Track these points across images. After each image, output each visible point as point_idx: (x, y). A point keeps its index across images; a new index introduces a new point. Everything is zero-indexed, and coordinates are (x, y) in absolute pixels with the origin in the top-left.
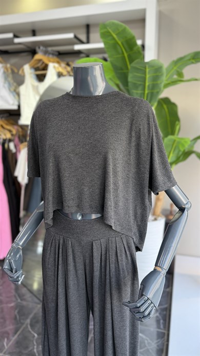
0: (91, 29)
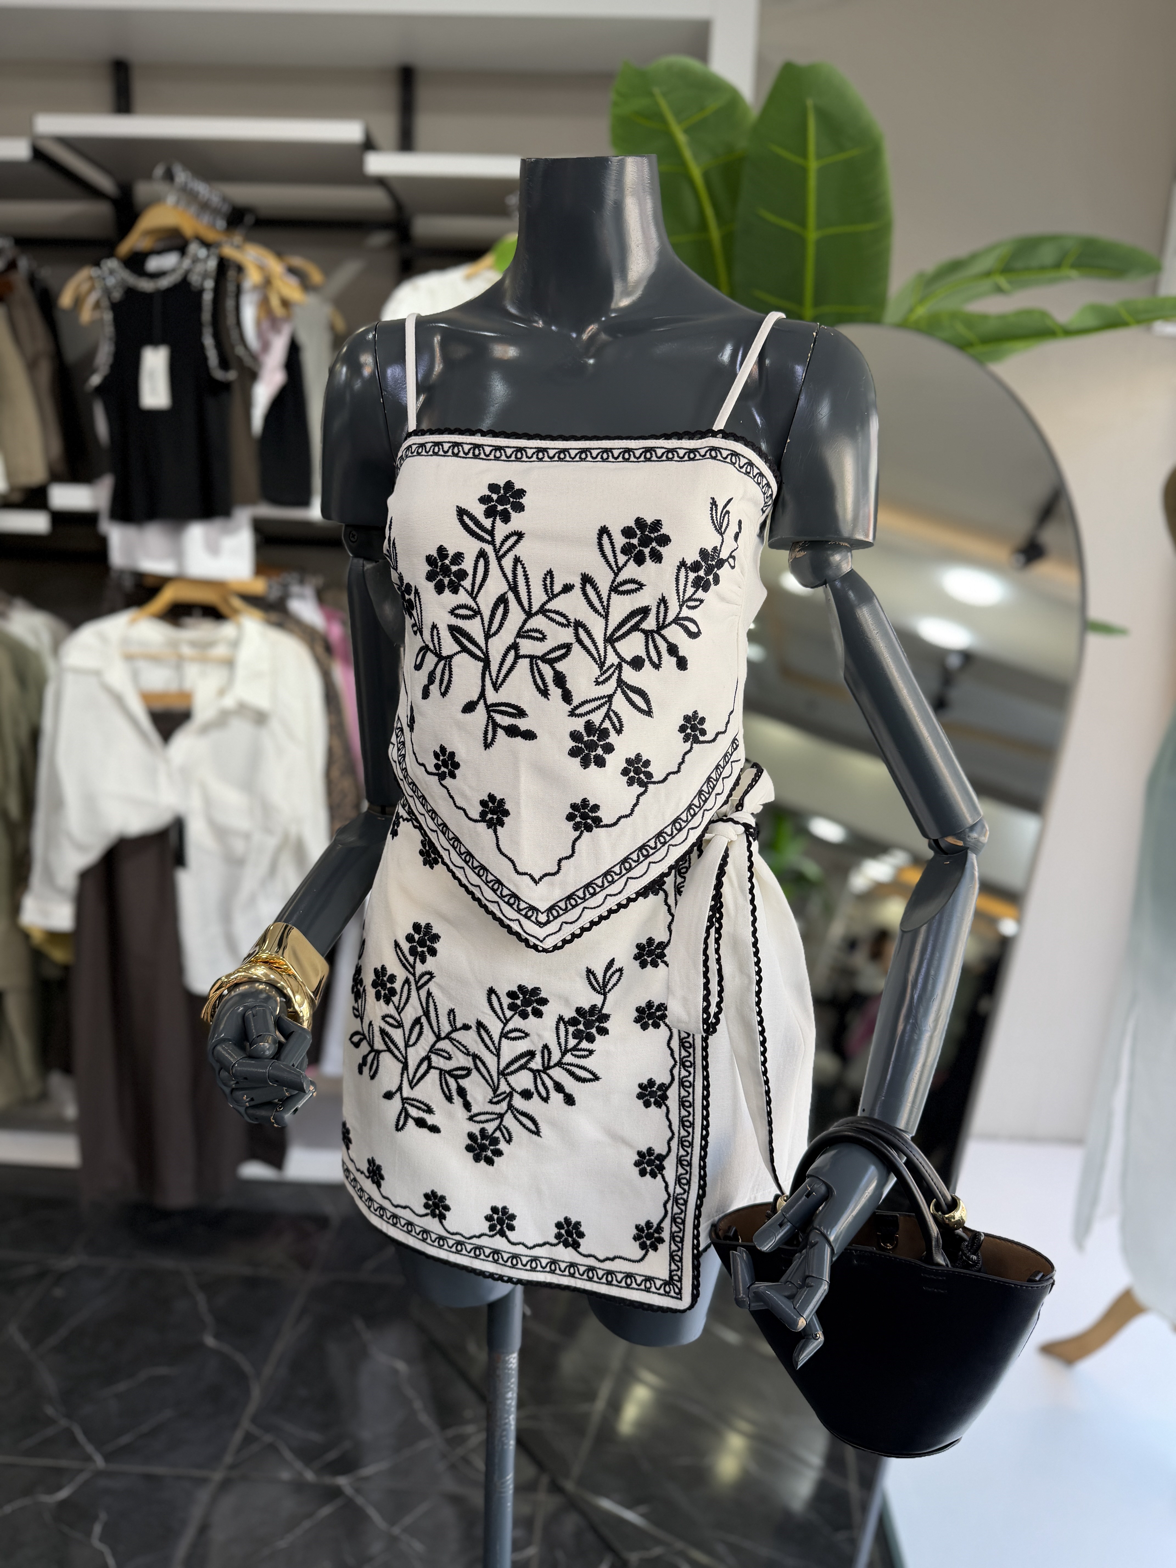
0: (424, 94)
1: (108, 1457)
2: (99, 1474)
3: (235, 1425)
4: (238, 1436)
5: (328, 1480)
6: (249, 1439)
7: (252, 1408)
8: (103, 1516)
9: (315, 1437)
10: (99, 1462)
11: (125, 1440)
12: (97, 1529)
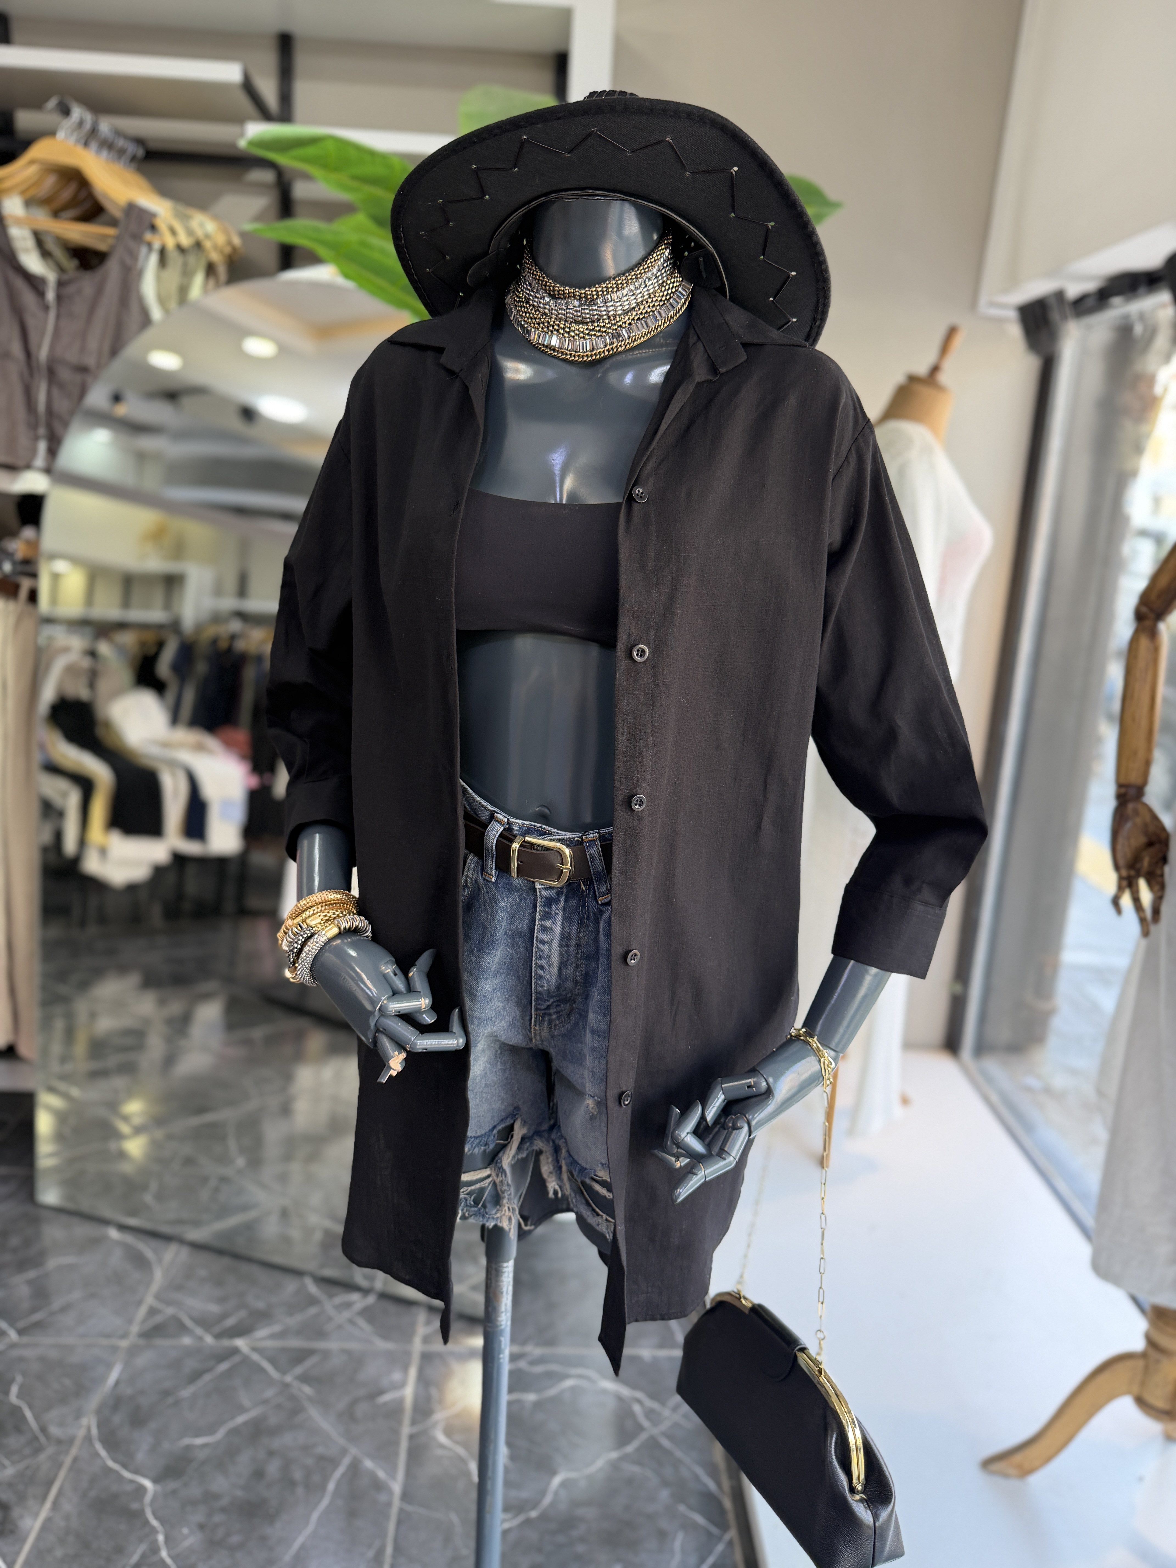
1: (21, 1332)
2: (13, 1346)
3: (140, 1303)
4: (142, 1311)
5: (226, 1343)
6: (152, 1312)
7: (155, 1287)
8: (19, 1379)
9: (214, 1308)
10: (13, 1335)
11: (37, 1317)
12: (14, 1390)
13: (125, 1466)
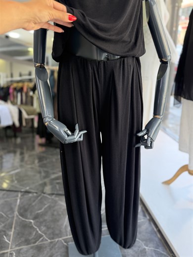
13: (26, 219)
